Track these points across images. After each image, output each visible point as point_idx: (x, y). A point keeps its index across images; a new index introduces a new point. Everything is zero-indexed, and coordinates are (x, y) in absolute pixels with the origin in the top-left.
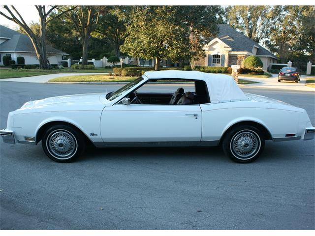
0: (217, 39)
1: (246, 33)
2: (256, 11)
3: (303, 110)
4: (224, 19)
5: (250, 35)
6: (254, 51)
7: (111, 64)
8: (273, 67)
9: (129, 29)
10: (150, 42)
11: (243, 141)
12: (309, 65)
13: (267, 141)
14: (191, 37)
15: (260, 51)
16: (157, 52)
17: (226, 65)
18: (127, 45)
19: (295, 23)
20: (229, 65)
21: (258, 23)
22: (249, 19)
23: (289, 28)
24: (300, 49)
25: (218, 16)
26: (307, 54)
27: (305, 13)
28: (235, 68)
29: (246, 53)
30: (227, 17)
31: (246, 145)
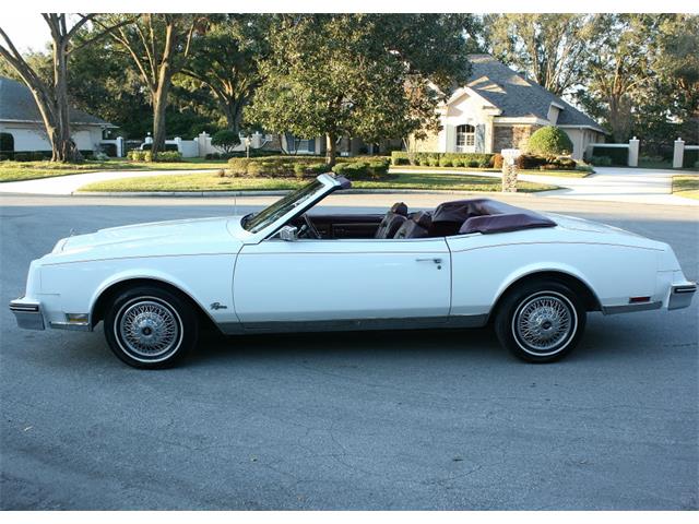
0: (466, 90)
1: (533, 73)
2: (556, 24)
3: (664, 246)
4: (481, 42)
5: (542, 78)
6: (553, 115)
7: (220, 150)
8: (597, 151)
9: (264, 67)
10: (313, 99)
11: (540, 315)
12: (680, 146)
13: (591, 315)
14: (407, 85)
15: (565, 115)
16: (329, 122)
17: (488, 150)
18: (261, 105)
19: (644, 49)
20: (497, 148)
21: (560, 51)
22: (538, 41)
23: (630, 61)
24: (658, 109)
25: (466, 36)
26: (675, 120)
27: (665, 27)
28: (510, 155)
29: (533, 120)
30: (487, 36)
31: (547, 324)
